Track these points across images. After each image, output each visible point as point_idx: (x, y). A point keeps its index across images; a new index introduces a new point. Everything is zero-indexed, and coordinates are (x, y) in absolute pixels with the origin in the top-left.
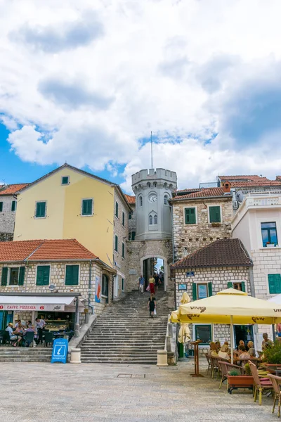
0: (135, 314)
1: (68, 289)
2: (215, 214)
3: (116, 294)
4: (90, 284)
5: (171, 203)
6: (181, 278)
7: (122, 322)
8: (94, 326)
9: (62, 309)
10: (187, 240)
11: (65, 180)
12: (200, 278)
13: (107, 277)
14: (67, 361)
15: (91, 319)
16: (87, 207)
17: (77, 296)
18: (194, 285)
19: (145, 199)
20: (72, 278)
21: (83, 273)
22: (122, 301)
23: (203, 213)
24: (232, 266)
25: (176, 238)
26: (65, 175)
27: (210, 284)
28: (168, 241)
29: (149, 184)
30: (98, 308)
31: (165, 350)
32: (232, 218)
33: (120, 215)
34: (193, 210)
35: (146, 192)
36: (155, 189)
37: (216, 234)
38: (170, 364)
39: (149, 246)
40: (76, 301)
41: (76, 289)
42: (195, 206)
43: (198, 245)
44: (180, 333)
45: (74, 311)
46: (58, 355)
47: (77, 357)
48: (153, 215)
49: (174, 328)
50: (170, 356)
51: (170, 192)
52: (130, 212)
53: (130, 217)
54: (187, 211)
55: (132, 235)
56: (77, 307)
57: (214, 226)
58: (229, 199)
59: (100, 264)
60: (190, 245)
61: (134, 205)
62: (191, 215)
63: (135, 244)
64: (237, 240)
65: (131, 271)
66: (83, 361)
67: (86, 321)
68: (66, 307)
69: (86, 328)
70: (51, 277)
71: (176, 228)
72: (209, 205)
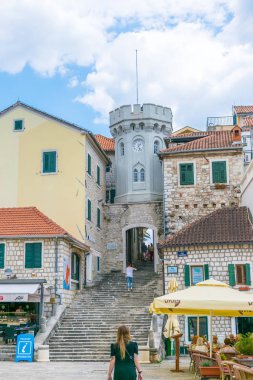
0: (114, 304)
1: (28, 273)
2: (219, 172)
3: (90, 277)
4: (56, 267)
5: (162, 157)
6: (172, 258)
7: (98, 314)
8: (63, 319)
9: (25, 299)
10: (182, 206)
11: (19, 125)
12: (194, 258)
13: (78, 256)
14: (34, 360)
15: (59, 310)
16: (49, 162)
17: (42, 282)
18: (187, 268)
19: (128, 147)
20: (33, 258)
21: (47, 253)
22: (98, 286)
23: (204, 170)
24: (234, 243)
25: (168, 203)
26: (18, 118)
27: (206, 267)
28: (159, 203)
29: (133, 126)
30: (67, 296)
31: (148, 347)
32: (241, 177)
33: (94, 170)
34: (190, 167)
35: (129, 137)
36: (142, 133)
37: (221, 199)
38: (153, 361)
39: (133, 211)
40: (41, 289)
41: (39, 274)
42: (193, 161)
43: (196, 214)
44: (167, 327)
45: (38, 300)
46: (23, 353)
47: (44, 355)
48: (139, 168)
49: (159, 321)
50: (153, 352)
51: (162, 136)
52: (108, 165)
53: (108, 170)
54: (183, 167)
55: (111, 195)
56: (42, 296)
57: (218, 188)
58: (238, 152)
59: (69, 241)
60: (186, 213)
61: (112, 152)
62: (187, 173)
63: (115, 209)
64: (245, 209)
65: (110, 246)
66: (52, 359)
67: (53, 313)
68: (30, 296)
69: (54, 321)
70: (7, 258)
71: (168, 191)
72: (212, 160)
